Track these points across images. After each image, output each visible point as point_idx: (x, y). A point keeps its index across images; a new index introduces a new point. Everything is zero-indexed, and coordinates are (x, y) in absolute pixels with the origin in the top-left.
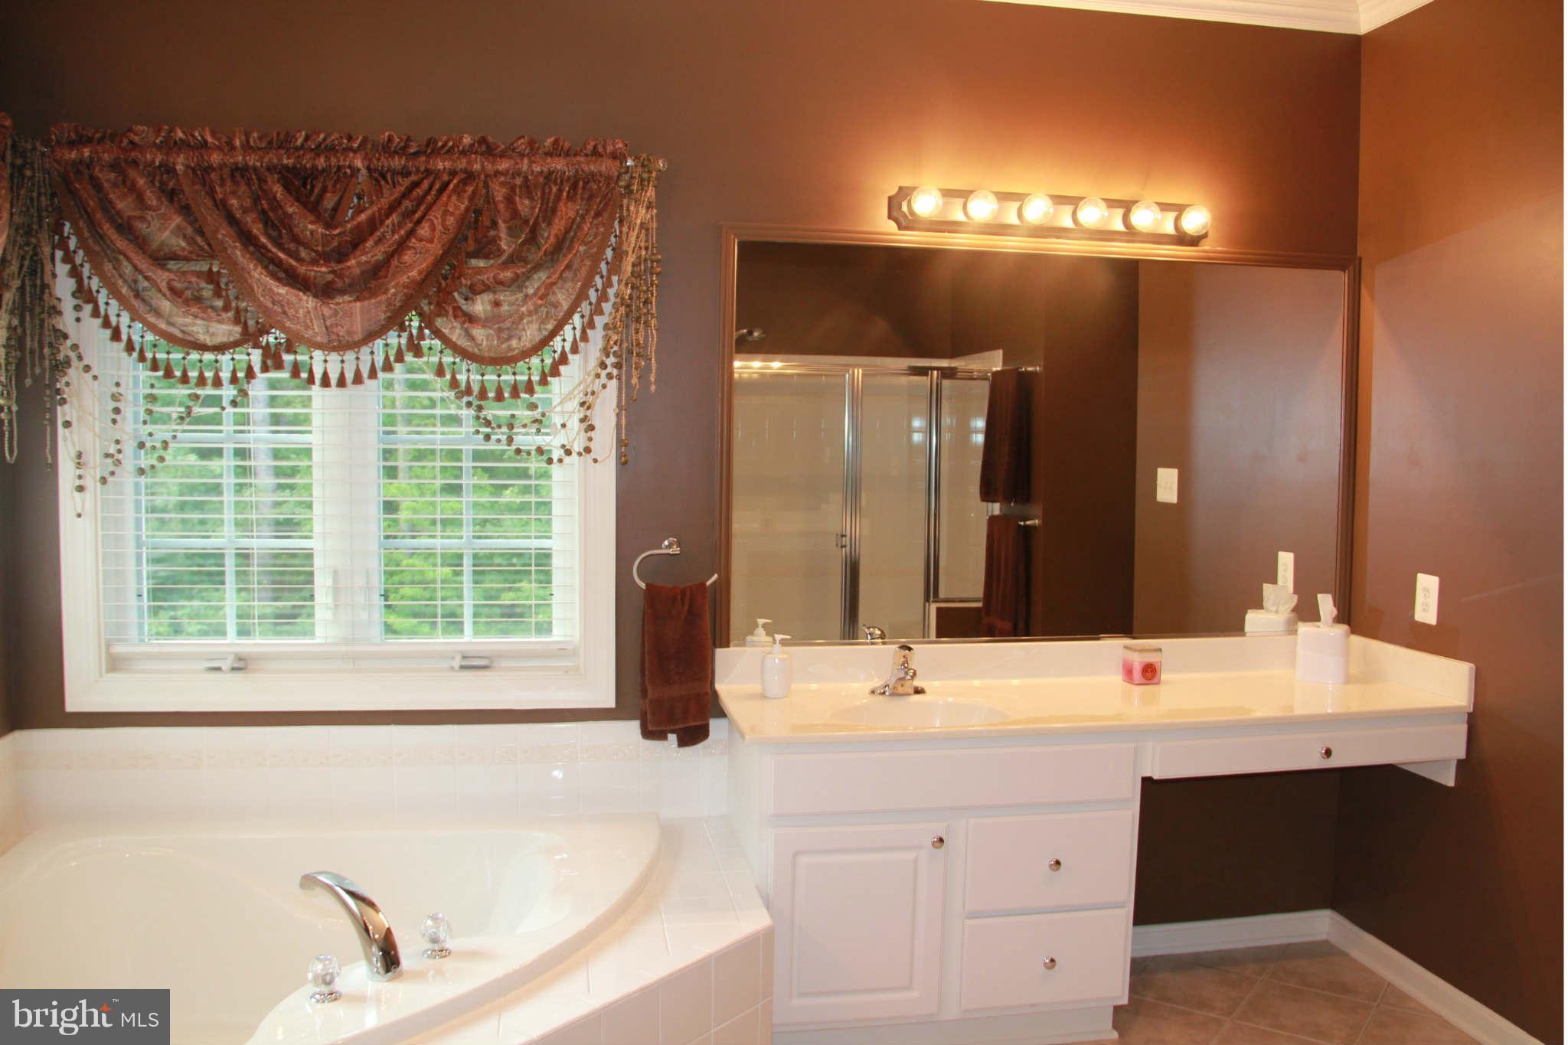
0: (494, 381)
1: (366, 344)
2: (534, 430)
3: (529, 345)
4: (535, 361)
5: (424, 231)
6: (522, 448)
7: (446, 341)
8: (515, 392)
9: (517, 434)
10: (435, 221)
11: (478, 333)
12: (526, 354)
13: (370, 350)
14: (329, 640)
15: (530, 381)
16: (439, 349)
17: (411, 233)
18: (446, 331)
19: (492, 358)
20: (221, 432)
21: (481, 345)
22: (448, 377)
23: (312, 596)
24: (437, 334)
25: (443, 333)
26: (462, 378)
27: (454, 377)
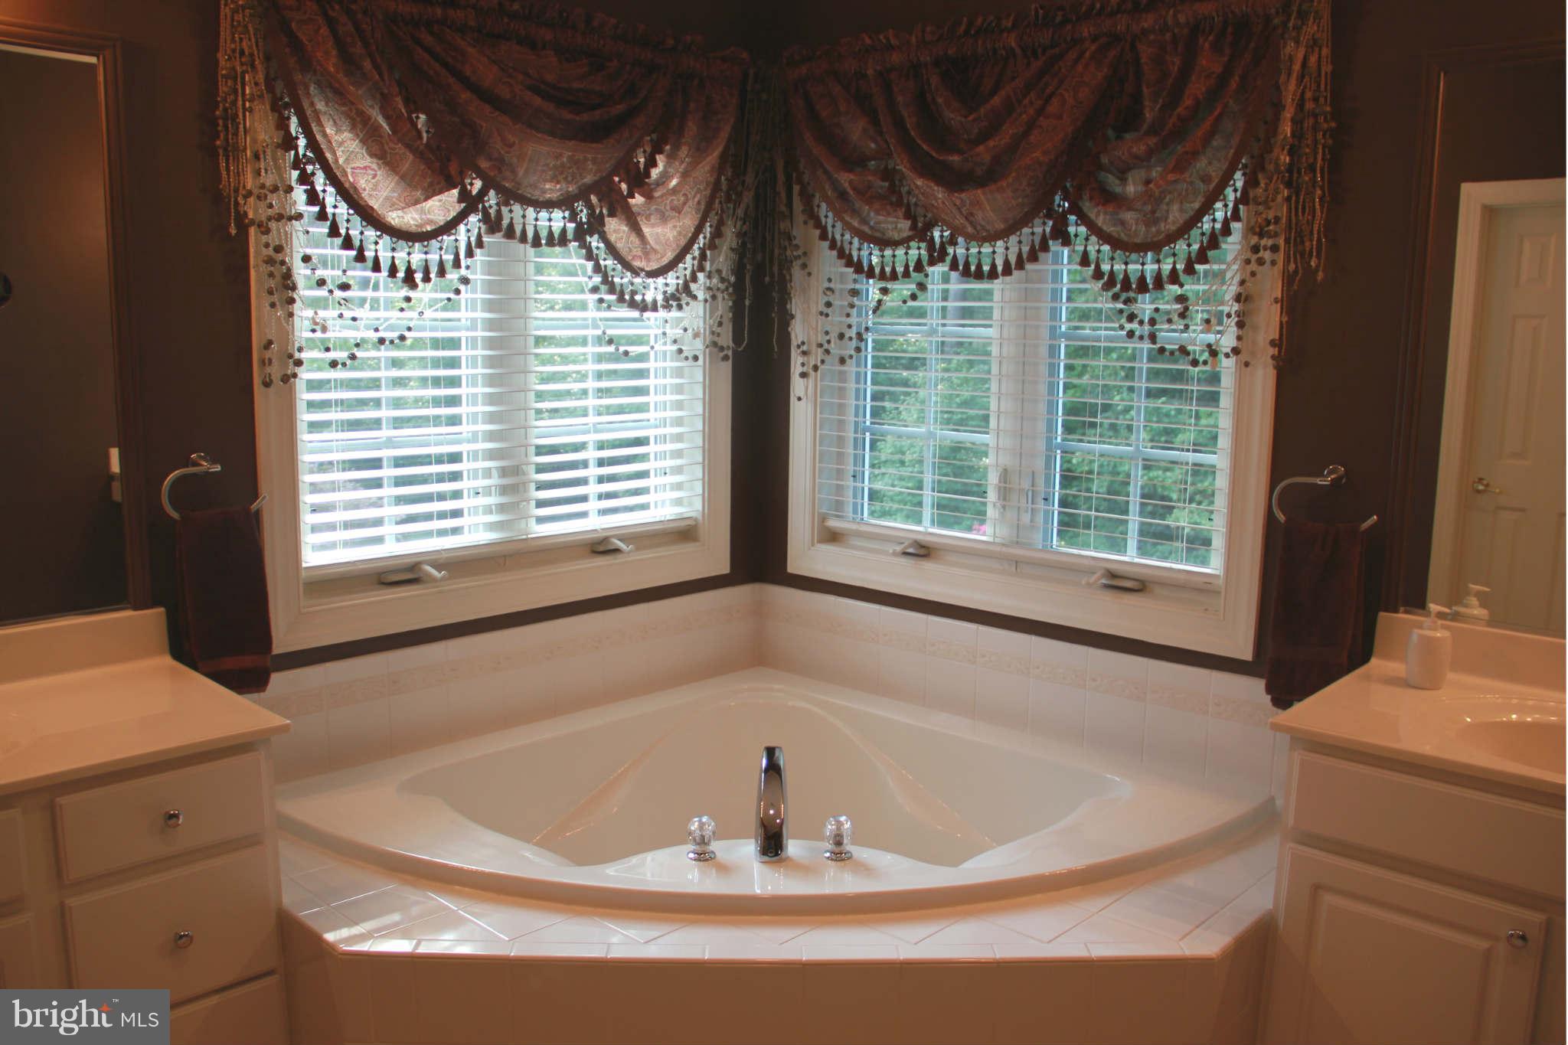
0: (1137, 270)
1: (1013, 233)
2: (1182, 327)
3: (1173, 228)
4: (1181, 246)
5: (1053, 107)
6: (1167, 346)
7: (1093, 228)
8: (1159, 283)
9: (1161, 330)
10: (1066, 95)
11: (1129, 216)
12: (1172, 238)
13: (1018, 239)
14: (997, 540)
15: (1174, 270)
16: (1085, 236)
17: (1041, 111)
18: (1092, 216)
19: (1136, 244)
20: (925, 325)
21: (1130, 230)
22: (1093, 267)
23: (985, 492)
24: (1084, 219)
25: (1089, 218)
26: (1106, 267)
27: (1098, 267)
